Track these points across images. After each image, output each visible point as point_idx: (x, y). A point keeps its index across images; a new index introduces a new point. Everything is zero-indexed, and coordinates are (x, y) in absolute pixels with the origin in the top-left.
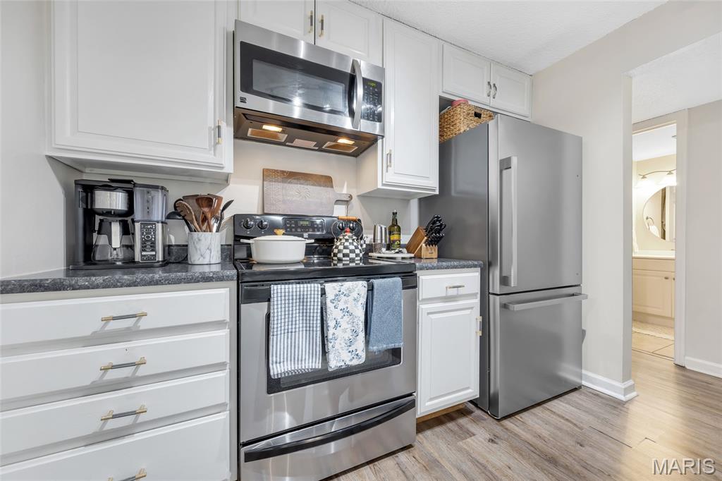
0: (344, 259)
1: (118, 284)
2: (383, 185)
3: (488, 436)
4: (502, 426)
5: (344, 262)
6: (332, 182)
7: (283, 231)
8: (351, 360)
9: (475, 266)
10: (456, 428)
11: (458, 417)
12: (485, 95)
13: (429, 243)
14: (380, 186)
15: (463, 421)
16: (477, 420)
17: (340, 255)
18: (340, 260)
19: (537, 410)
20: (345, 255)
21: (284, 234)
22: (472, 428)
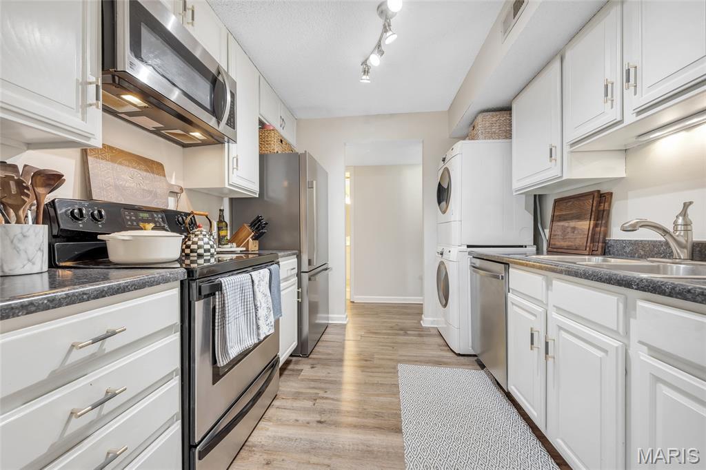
0: (205, 254)
1: (85, 297)
2: (229, 185)
3: (309, 367)
4: (311, 358)
5: (205, 258)
6: (164, 170)
7: (152, 225)
8: (269, 331)
9: (294, 254)
10: (291, 372)
11: (288, 366)
12: (279, 126)
13: (255, 238)
14: (227, 186)
15: (291, 367)
16: (297, 363)
17: (201, 251)
18: (200, 256)
19: (319, 344)
20: (205, 251)
21: (153, 229)
22: (299, 367)
